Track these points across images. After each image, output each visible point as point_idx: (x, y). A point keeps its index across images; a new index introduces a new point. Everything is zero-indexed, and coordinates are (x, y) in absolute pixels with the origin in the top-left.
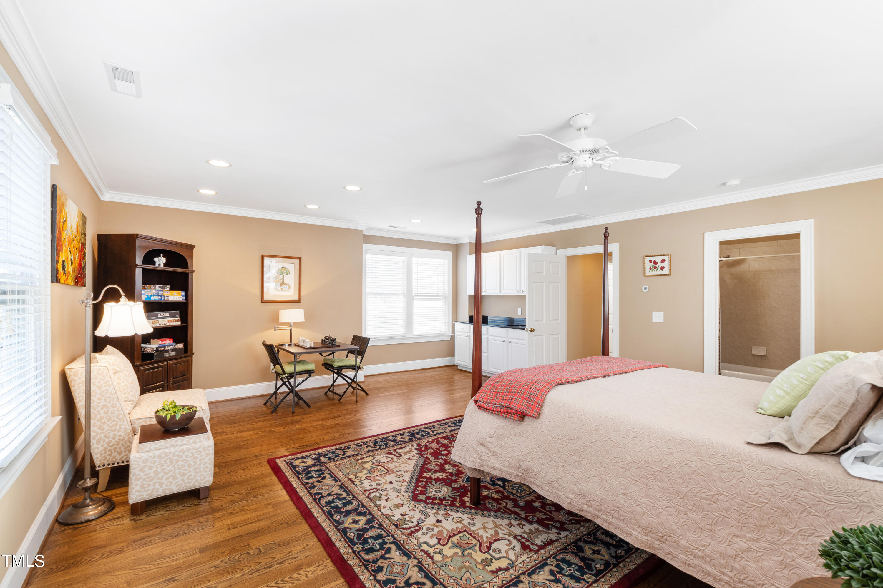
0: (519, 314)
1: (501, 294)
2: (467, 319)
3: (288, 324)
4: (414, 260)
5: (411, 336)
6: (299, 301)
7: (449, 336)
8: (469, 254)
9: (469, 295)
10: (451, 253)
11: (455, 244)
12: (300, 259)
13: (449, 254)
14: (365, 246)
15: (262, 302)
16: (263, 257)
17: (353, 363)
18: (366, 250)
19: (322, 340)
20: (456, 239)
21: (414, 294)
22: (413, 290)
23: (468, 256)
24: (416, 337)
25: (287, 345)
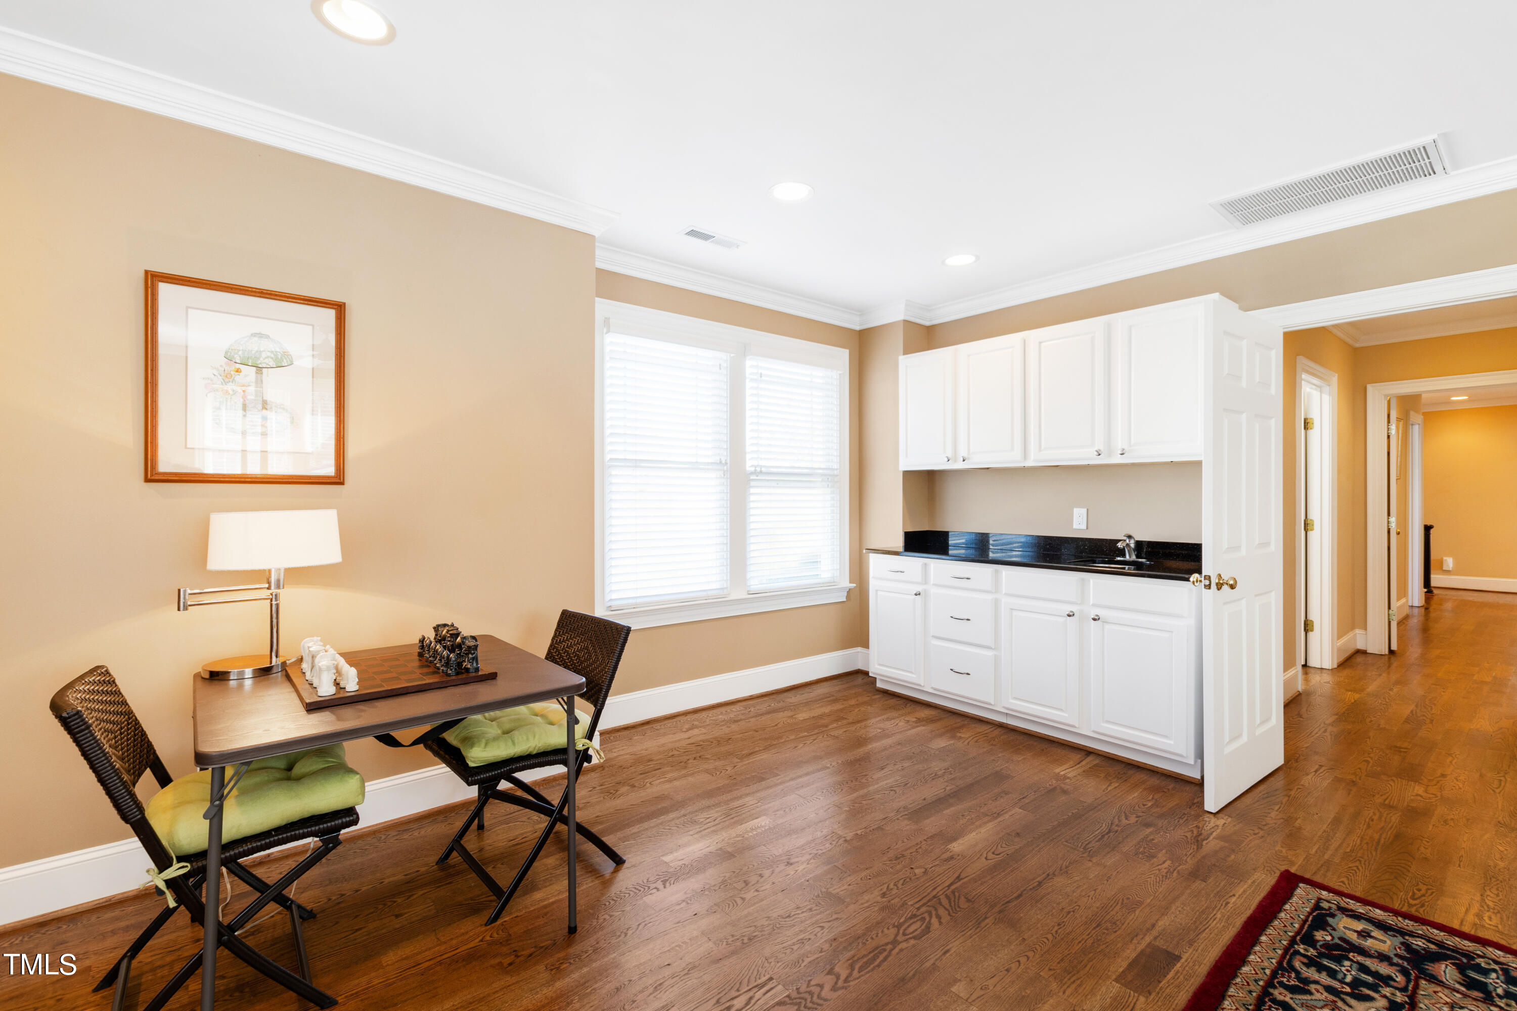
0: (1075, 526)
1: (1030, 463)
2: (899, 543)
3: (262, 576)
4: (751, 365)
5: (742, 595)
6: (338, 480)
7: (841, 589)
8: (905, 353)
9: (907, 474)
10: (847, 351)
11: (858, 328)
12: (340, 309)
13: (842, 356)
14: (603, 307)
15: (147, 480)
16: (152, 280)
17: (557, 738)
18: (607, 321)
19: (422, 640)
20: (860, 311)
21: (749, 468)
22: (748, 456)
23: (902, 359)
24: (757, 597)
25: (248, 673)
